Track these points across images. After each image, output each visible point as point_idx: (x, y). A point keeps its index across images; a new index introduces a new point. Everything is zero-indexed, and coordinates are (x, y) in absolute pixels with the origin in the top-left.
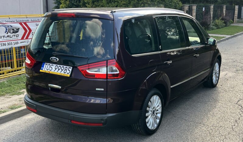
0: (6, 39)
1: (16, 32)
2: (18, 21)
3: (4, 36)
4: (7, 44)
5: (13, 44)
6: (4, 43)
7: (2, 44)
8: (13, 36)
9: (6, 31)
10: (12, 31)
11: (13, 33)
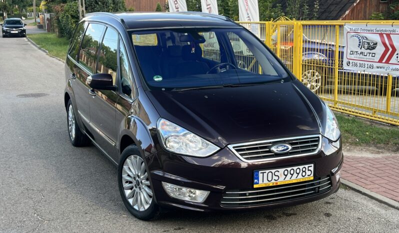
0: (359, 58)
1: (372, 47)
2: (378, 31)
3: (356, 52)
4: (358, 64)
5: (366, 66)
6: (356, 62)
7: (354, 64)
8: (368, 54)
9: (360, 45)
10: (366, 46)
11: (368, 49)
